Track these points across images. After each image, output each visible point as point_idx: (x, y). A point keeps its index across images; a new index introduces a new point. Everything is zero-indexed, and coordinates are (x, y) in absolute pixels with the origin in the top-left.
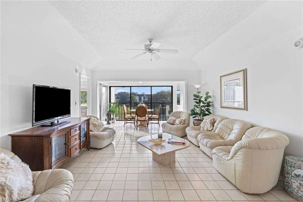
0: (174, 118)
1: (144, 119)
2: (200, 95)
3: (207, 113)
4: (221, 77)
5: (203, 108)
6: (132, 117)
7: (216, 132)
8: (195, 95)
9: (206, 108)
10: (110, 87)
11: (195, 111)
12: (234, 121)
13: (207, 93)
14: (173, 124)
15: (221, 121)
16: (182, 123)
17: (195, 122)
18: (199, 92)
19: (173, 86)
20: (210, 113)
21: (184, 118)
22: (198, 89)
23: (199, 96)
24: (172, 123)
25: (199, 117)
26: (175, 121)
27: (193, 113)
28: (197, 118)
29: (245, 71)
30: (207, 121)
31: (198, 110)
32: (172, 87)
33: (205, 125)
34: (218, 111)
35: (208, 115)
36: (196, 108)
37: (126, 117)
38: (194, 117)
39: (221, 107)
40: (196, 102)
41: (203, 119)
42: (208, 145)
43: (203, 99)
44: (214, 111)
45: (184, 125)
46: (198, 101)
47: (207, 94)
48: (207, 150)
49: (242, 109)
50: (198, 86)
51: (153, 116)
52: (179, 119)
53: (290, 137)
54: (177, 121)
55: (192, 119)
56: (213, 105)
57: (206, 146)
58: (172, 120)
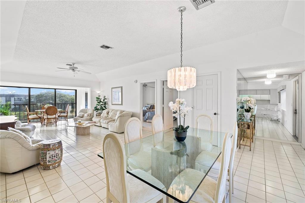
0: (83, 113)
2: (100, 98)
3: (104, 108)
4: (112, 88)
5: (102, 106)
7: (110, 117)
8: (97, 98)
9: (104, 105)
11: (97, 108)
12: (117, 111)
13: (105, 97)
14: (82, 118)
15: (112, 111)
16: (89, 116)
17: (97, 114)
18: (99, 96)
19: (77, 90)
20: (106, 108)
21: (90, 113)
22: (98, 94)
23: (99, 98)
24: (81, 117)
25: (100, 111)
26: (83, 115)
27: (96, 109)
28: (98, 112)
29: (122, 87)
30: (105, 112)
31: (99, 107)
33: (103, 115)
34: (110, 107)
35: (105, 109)
36: (98, 106)
38: (97, 112)
39: (112, 104)
41: (102, 112)
42: (106, 122)
43: (102, 100)
44: (108, 107)
45: (91, 117)
46: (99, 101)
48: (105, 126)
49: (121, 105)
50: (98, 92)
52: (87, 113)
53: (133, 113)
54: (86, 115)
55: (95, 113)
56: (108, 104)
57: (105, 123)
58: (81, 115)
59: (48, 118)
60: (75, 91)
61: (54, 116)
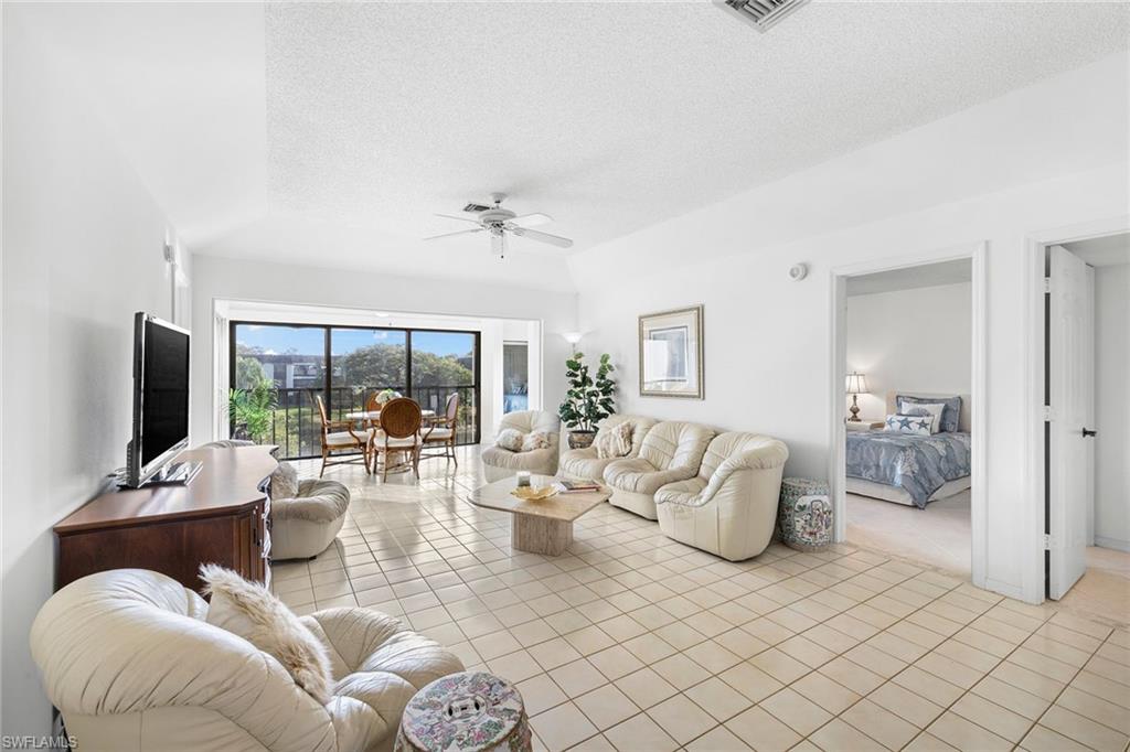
0: (517, 433)
1: (412, 444)
2: (583, 362)
3: (601, 409)
4: (640, 318)
5: (594, 398)
6: (355, 441)
7: (641, 455)
8: (568, 364)
9: (601, 397)
10: (233, 324)
11: (573, 407)
12: (677, 427)
13: (605, 359)
14: (515, 451)
15: (648, 429)
16: (543, 445)
17: (575, 437)
18: (580, 356)
19: (482, 334)
20: (611, 411)
21: (546, 430)
22: (574, 345)
23: (580, 365)
24: (512, 447)
25: (583, 424)
26: (519, 440)
27: (569, 415)
28: (578, 428)
29: (700, 312)
30: (614, 431)
31: (579, 405)
32: (478, 334)
33: (608, 444)
34: (633, 405)
35: (605, 416)
36: (574, 399)
37: (328, 442)
38: (571, 425)
39: (642, 394)
40: (577, 384)
41: (597, 429)
42: (640, 486)
43: (593, 374)
44: (619, 407)
45: (551, 450)
46: (579, 379)
47: (605, 361)
48: (637, 503)
49: (694, 397)
50: (573, 338)
51: (436, 430)
52: (533, 433)
54: (529, 440)
55: (565, 432)
56: (616, 390)
57: (635, 491)
58: (512, 440)
59: (389, 446)
60: (473, 336)
61: (409, 441)
